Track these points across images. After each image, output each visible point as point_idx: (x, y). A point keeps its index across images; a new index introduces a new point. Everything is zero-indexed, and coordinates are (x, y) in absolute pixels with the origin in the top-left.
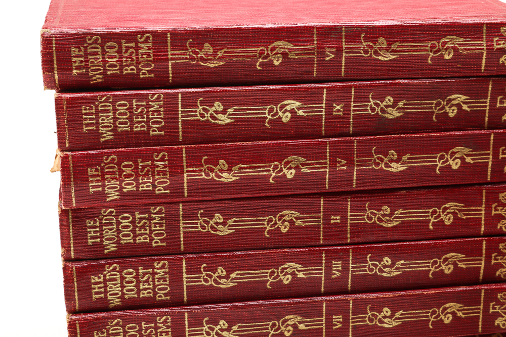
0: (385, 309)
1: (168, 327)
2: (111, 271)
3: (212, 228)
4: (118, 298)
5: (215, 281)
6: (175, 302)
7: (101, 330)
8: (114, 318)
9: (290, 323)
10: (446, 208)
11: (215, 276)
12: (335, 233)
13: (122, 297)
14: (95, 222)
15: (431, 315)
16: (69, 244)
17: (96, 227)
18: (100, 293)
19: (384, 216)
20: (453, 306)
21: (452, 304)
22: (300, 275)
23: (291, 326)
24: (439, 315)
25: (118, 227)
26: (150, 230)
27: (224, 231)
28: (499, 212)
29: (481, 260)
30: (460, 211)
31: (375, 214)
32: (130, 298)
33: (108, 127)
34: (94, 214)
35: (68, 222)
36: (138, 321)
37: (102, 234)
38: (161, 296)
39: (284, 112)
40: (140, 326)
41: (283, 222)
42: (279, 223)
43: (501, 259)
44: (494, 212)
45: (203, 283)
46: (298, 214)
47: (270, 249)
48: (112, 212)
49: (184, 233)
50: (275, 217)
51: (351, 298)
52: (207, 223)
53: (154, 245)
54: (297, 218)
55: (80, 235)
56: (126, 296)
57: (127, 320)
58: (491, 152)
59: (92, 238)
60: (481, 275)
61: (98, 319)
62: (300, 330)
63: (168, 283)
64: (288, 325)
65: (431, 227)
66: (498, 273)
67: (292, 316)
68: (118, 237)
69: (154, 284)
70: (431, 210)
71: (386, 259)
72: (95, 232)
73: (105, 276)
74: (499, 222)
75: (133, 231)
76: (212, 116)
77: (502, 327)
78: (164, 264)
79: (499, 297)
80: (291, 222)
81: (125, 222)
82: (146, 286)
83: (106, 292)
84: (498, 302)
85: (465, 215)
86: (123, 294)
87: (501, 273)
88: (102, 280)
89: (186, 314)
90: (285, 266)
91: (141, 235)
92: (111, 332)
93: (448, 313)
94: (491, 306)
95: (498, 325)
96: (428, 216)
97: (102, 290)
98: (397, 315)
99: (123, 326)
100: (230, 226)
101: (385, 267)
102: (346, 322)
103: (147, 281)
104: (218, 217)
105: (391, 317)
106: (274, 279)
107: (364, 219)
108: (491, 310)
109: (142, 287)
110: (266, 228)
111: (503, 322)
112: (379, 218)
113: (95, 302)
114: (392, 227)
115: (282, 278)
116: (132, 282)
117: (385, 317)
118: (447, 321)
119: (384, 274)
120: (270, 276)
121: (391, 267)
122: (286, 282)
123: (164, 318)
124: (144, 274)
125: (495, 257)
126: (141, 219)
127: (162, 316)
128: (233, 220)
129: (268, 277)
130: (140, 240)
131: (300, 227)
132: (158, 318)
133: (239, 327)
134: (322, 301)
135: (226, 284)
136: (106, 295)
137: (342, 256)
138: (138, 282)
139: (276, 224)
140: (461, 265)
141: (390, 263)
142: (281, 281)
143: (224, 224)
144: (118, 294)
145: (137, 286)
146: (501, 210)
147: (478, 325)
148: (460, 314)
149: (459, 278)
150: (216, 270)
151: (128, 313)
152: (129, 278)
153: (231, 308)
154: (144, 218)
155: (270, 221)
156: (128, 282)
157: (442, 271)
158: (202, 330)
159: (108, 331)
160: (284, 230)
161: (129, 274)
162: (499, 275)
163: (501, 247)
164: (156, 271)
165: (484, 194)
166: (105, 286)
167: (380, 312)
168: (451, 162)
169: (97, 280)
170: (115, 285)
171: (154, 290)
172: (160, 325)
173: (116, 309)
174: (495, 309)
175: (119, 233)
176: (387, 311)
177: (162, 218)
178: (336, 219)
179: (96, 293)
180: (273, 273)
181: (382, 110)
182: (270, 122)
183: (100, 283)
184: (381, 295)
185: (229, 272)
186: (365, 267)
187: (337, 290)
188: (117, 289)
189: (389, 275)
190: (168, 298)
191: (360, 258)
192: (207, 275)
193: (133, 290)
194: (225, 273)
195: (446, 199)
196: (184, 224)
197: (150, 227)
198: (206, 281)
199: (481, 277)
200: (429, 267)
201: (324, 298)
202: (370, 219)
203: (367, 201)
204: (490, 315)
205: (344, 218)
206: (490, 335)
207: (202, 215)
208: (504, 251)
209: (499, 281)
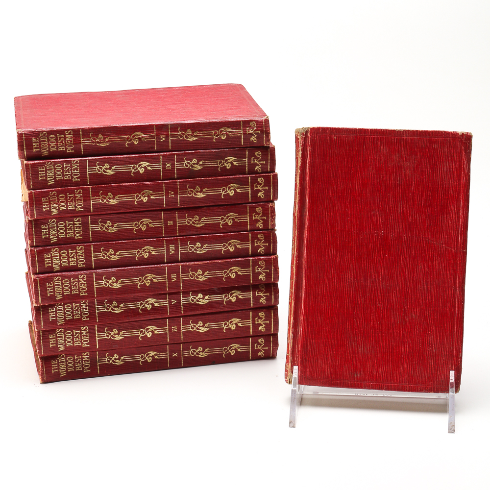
0: (199, 270)
1: (85, 281)
2: (55, 252)
3: (106, 228)
4: (58, 266)
5: (108, 256)
6: (88, 267)
7: (50, 283)
8: (57, 276)
9: (148, 278)
10: (228, 217)
11: (108, 254)
12: (170, 230)
13: (60, 266)
14: (46, 226)
15: (224, 274)
16: (33, 238)
17: (46, 229)
18: (49, 263)
19: (196, 221)
20: (235, 269)
21: (235, 267)
22: (153, 253)
23: (149, 280)
24: (228, 274)
25: (57, 229)
26: (74, 230)
27: (112, 230)
28: (257, 218)
29: (249, 244)
30: (236, 218)
31: (191, 220)
32: (64, 266)
33: (51, 177)
34: (45, 222)
35: (32, 227)
36: (69, 277)
37: (49, 233)
38: (81, 265)
39: (141, 168)
40: (70, 281)
41: (143, 225)
42: (141, 226)
43: (259, 243)
45: (102, 258)
46: (150, 221)
47: (136, 239)
48: (54, 221)
49: (92, 231)
50: (139, 222)
51: (180, 264)
52: (104, 226)
53: (76, 238)
54: (150, 223)
55: (39, 233)
56: (63, 265)
57: (63, 277)
58: (250, 186)
59: (44, 235)
60: (250, 252)
61: (48, 276)
62: (154, 282)
63: (84, 258)
64: (148, 280)
65: (221, 227)
67: (149, 275)
68: (57, 234)
69: (77, 258)
70: (220, 218)
71: (198, 243)
72: (46, 232)
73: (51, 254)
74: (257, 223)
75: (65, 231)
76: (104, 171)
77: (263, 280)
78: (82, 248)
79: (260, 263)
80: (147, 225)
81: (61, 226)
82: (73, 260)
83: (52, 263)
84: (260, 266)
85: (239, 220)
86: (61, 264)
87: (261, 250)
88: (50, 256)
89: (94, 274)
90: (145, 248)
91: (70, 233)
92: (55, 284)
93: (233, 272)
94: (256, 269)
95: (261, 279)
96: (219, 221)
97: (50, 262)
98: (206, 274)
99: (61, 281)
100: (115, 227)
101: (198, 248)
102: (178, 277)
103: (73, 257)
104: (109, 223)
105: (202, 275)
106: (139, 255)
107: (185, 223)
108: (256, 271)
109: (70, 260)
110: (134, 228)
111: (263, 277)
112: (193, 222)
113: (46, 268)
114: (200, 227)
115: (144, 254)
116: (65, 257)
117: (199, 275)
118: (233, 277)
119: (198, 252)
121: (201, 248)
122: (146, 257)
123: (82, 276)
124: (72, 253)
125: (256, 242)
126: (69, 224)
127: (81, 275)
128: (117, 224)
129: (136, 254)
130: (69, 235)
131: (152, 227)
132: (80, 276)
133: (122, 281)
134: (165, 266)
135: (114, 258)
136: (52, 265)
137: (175, 242)
138: (69, 257)
139: (139, 226)
140: (238, 246)
141: (200, 245)
142: (143, 256)
143: (112, 226)
144: (58, 264)
145: (68, 260)
147: (250, 279)
148: (239, 273)
149: (238, 253)
150: (109, 251)
151: (64, 273)
152: (64, 255)
153: (117, 270)
154: (71, 224)
155: (136, 224)
156: (63, 258)
157: (229, 250)
158: (102, 283)
159: (54, 283)
160: (144, 230)
161: (64, 253)
162: (260, 252)
163: (259, 236)
164: (78, 251)
165: (248, 209)
166: (52, 260)
167: (196, 272)
168: (229, 192)
169: (47, 256)
170: (56, 259)
171: (77, 262)
172: (81, 280)
173: (57, 272)
174: (258, 270)
175: (58, 232)
176: (200, 271)
177: (80, 224)
178: (170, 223)
179: (47, 263)
180: (138, 252)
181: (191, 166)
182: (134, 173)
183: (49, 258)
184: (196, 263)
185: (116, 251)
186: (187, 248)
187: (173, 260)
188: (58, 262)
189: (200, 253)
190: (84, 266)
191: (184, 243)
192: (104, 253)
193: (66, 262)
194: (113, 252)
195: (228, 211)
196: (91, 227)
197: (74, 229)
198: (104, 256)
199: (250, 253)
200: (221, 248)
201: (166, 265)
202: (188, 223)
203: (186, 213)
204: (256, 273)
205: (175, 223)
206: (258, 285)
207: (101, 222)
208: (261, 239)
209: (260, 255)
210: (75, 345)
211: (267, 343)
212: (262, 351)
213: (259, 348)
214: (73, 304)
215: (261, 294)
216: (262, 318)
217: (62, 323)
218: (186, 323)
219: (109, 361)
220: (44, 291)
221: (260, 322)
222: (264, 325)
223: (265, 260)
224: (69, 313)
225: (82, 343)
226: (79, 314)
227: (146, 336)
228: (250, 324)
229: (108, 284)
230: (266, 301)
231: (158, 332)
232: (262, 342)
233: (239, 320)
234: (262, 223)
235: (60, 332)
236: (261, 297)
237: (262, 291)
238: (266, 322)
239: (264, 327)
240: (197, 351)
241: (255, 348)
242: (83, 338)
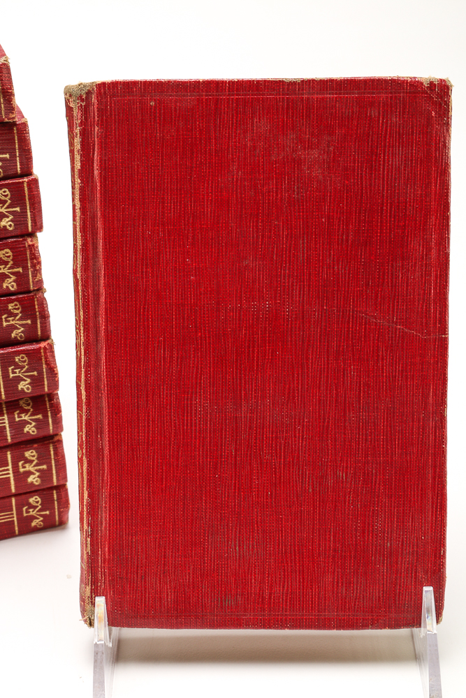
43: (13, 320)
66: (13, 335)
74: (4, 281)
77: (26, 391)
79: (17, 360)
84: (17, 366)
87: (17, 334)
94: (10, 371)
95: (23, 389)
108: (11, 375)
111: (27, 386)
125: (5, 318)
146: (4, 268)
162: (16, 337)
163: (10, 308)
174: (15, 373)
204: (11, 380)
206: (17, 401)
208: (16, 311)
209: (16, 343)
211: (47, 503)
212: (38, 518)
213: (31, 513)
215: (25, 417)
216: (31, 462)
221: (29, 467)
222: (38, 474)
223: (27, 353)
228: (8, 474)
230: (37, 429)
232: (37, 502)
234: (14, 281)
236: (26, 423)
237: (26, 412)
238: (41, 467)
239: (38, 477)
241: (25, 515)
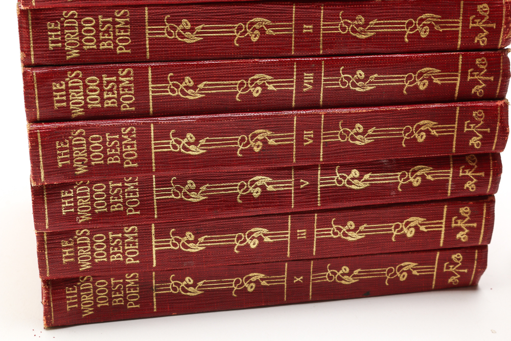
0: (358, 125)
1: (133, 139)
2: (73, 77)
3: (179, 34)
4: (81, 107)
5: (182, 91)
6: (141, 113)
7: (63, 140)
8: (77, 127)
9: (259, 137)
10: (422, 20)
11: (182, 86)
12: (307, 43)
13: (85, 107)
14: (56, 24)
15: (405, 133)
16: (29, 48)
17: (57, 30)
18: (62, 101)
19: (358, 26)
20: (427, 124)
21: (426, 122)
22: (271, 87)
23: (261, 140)
24: (412, 133)
25: (80, 31)
26: (114, 36)
27: (192, 39)
28: (477, 25)
29: (457, 76)
30: (437, 23)
31: (349, 24)
32: (93, 108)
34: (55, 16)
35: (27, 24)
36: (102, 131)
37: (63, 38)
38: (126, 106)
40: (104, 137)
41: (253, 31)
42: (249, 31)
43: (477, 75)
44: (471, 25)
45: (170, 93)
46: (269, 22)
47: (239, 59)
48: (73, 15)
49: (150, 39)
50: (245, 24)
51: (322, 112)
52: (174, 29)
53: (118, 52)
54: (268, 27)
55: (41, 38)
56: (89, 106)
57: (90, 131)
59: (53, 42)
60: (457, 92)
61: (60, 128)
62: (270, 146)
63: (132, 92)
64: (257, 140)
65: (406, 40)
66: (473, 91)
67: (261, 131)
68: (80, 42)
69: (118, 93)
70: (406, 22)
71: (359, 72)
72: (56, 36)
73: (67, 83)
74: (477, 35)
75: (97, 36)
77: (476, 147)
78: (129, 72)
79: (474, 115)
80: (262, 31)
81: (88, 26)
82: (110, 96)
83: (68, 101)
84: (473, 121)
85: (442, 27)
86: (86, 103)
87: (477, 90)
88: (63, 87)
89: (152, 126)
90: (255, 77)
91: (105, 40)
92: (73, 143)
93: (421, 131)
94: (466, 125)
95: (473, 145)
96: (404, 28)
97: (64, 98)
98: (370, 132)
99: (87, 137)
100: (198, 33)
101: (359, 80)
102: (317, 138)
103: (111, 90)
104: (186, 23)
105: (363, 134)
106: (243, 90)
107: (337, 29)
108: (466, 129)
109: (106, 96)
110: (235, 36)
111: (477, 142)
112: (353, 28)
113: (56, 111)
114: (366, 39)
115: (252, 89)
116: (95, 91)
117: (357, 134)
118: (420, 140)
119: (357, 89)
120: (240, 87)
121: (364, 80)
122: (256, 95)
123: (129, 129)
124: (108, 82)
125: (471, 72)
126: (105, 23)
127: (127, 127)
128: (201, 27)
129: (237, 89)
130: (104, 46)
131: (271, 36)
132: (123, 129)
133: (207, 141)
134: (293, 115)
135: (194, 95)
136: (68, 104)
137: (314, 68)
138: (102, 91)
139: (246, 32)
140: (436, 81)
141: (363, 76)
142: (250, 93)
143: (192, 30)
144: (80, 103)
145: (101, 95)
146: (479, 22)
147: (452, 145)
148: (434, 132)
149: (436, 94)
150: (184, 80)
151: (91, 123)
152: (92, 86)
153: (198, 120)
154: (108, 22)
155: (240, 28)
156: (91, 91)
157: (417, 86)
158: (168, 143)
159: (71, 141)
160: (254, 39)
161: (93, 81)
162: (475, 93)
163: (477, 62)
164: (121, 79)
165: (462, 6)
166: (68, 95)
167: (353, 128)
169: (58, 87)
170: (77, 93)
171: (118, 99)
172: (126, 137)
173: (78, 119)
174: (470, 127)
175: (81, 38)
176: (359, 127)
177: (126, 23)
178: (308, 28)
179: (58, 101)
180: (242, 84)
183: (62, 90)
184: (353, 110)
185: (197, 82)
186: (337, 80)
187: (308, 103)
188: (80, 98)
189: (362, 90)
190: (133, 109)
191: (332, 70)
192: (174, 85)
193: (96, 99)
194: (192, 83)
195: (422, 10)
196: (149, 29)
197: (114, 32)
198: (173, 91)
199: (456, 95)
200: (403, 82)
201: (295, 112)
202: (344, 29)
203: (341, 10)
204: (464, 134)
205: (317, 28)
206: (464, 156)
207: (169, 21)
208: (482, 67)
209: (475, 98)
210: (112, 260)
211: (467, 262)
212: (456, 275)
213: (451, 270)
214: (110, 183)
215: (469, 173)
216: (464, 218)
217: (88, 219)
218: (325, 223)
219: (175, 289)
220: (50, 156)
221: (461, 224)
222: (467, 231)
223: (485, 109)
224: (100, 200)
225: (125, 257)
226: (120, 202)
227: (248, 245)
228: (441, 227)
229: (180, 147)
230: (477, 186)
231: (271, 238)
232: (459, 259)
233: (422, 219)
234: (486, 36)
235: (83, 235)
236: (468, 178)
237: (471, 168)
238: (471, 225)
239: (467, 234)
240: (339, 274)
241: (445, 270)
242: (126, 248)
